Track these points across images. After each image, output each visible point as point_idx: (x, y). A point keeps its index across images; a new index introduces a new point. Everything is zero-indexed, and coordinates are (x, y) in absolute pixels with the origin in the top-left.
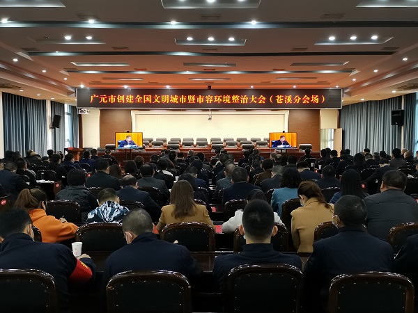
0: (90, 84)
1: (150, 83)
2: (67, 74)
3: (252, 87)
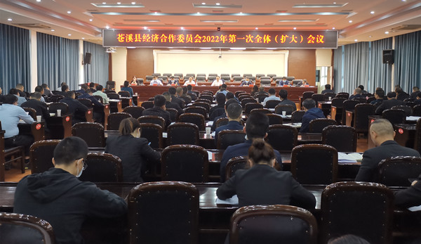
0: (114, 25)
1: (167, 25)
2: (91, 15)
3: (257, 28)
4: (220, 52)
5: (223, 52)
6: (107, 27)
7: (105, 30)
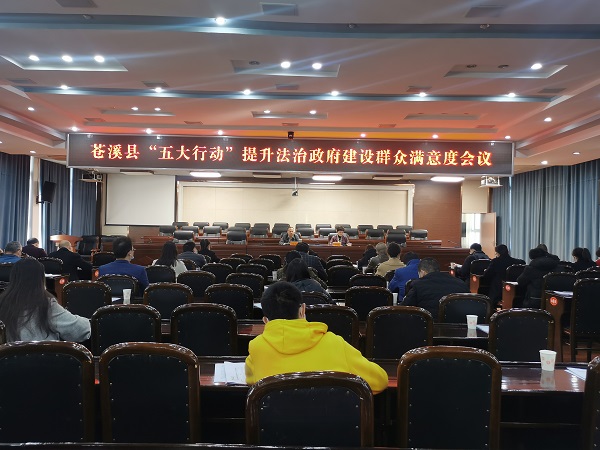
2: (24, 95)
3: (363, 135)
4: (295, 186)
5: (301, 186)
6: (75, 129)
7: (73, 136)
